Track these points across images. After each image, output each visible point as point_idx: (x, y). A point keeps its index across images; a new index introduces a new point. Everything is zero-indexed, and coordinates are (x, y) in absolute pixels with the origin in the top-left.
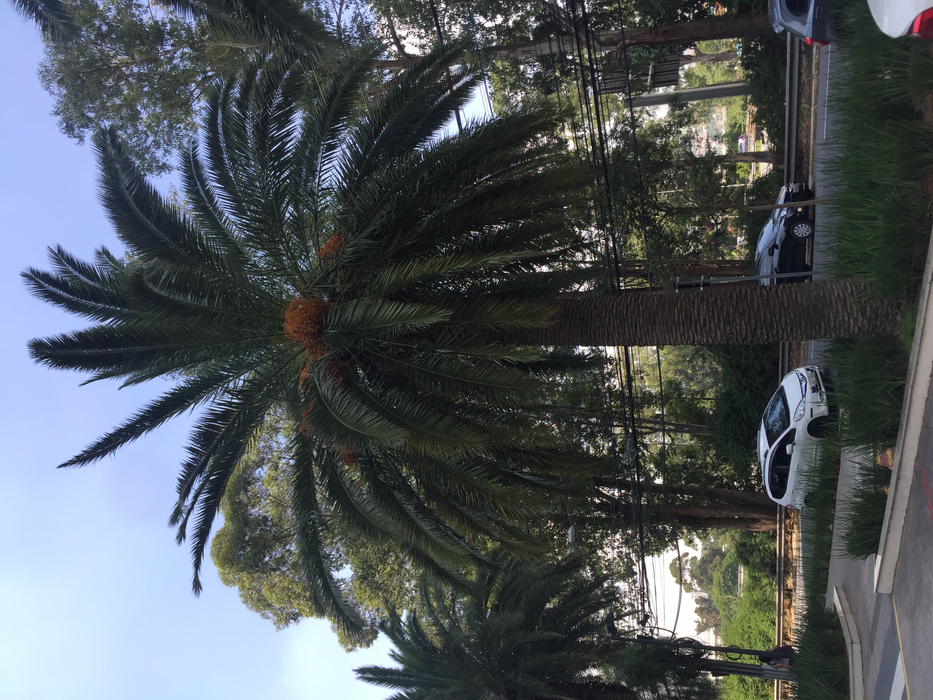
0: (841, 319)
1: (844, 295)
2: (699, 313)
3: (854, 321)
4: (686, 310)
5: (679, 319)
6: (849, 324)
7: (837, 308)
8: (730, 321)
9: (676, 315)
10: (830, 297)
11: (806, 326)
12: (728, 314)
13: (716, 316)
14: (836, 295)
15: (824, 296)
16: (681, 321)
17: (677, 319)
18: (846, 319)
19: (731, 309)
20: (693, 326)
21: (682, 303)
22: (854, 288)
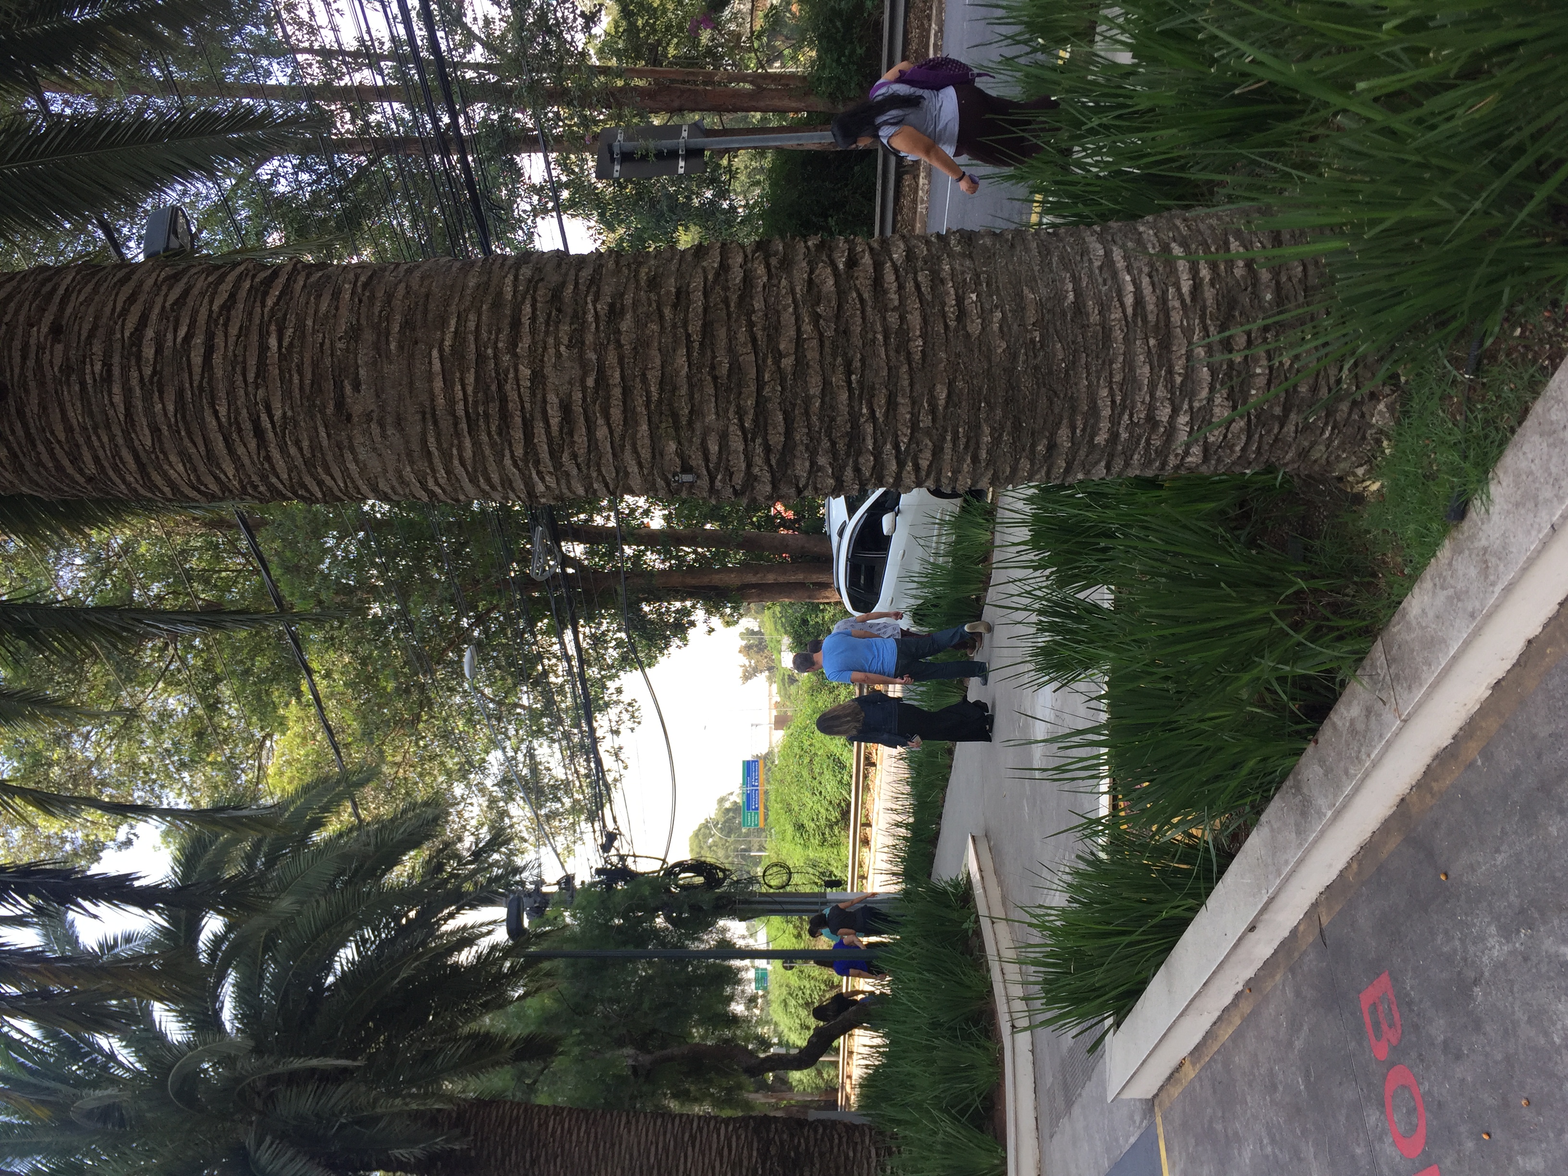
0: (1141, 415)
1: (1163, 301)
2: (538, 377)
3: (1191, 423)
4: (481, 358)
5: (451, 402)
6: (1171, 431)
7: (1129, 365)
8: (675, 416)
9: (438, 384)
10: (1104, 309)
11: (997, 441)
12: (666, 383)
13: (617, 392)
14: (1129, 300)
15: (1079, 308)
16: (460, 407)
17: (441, 401)
18: (1164, 413)
19: (681, 360)
20: (518, 435)
21: (461, 319)
22: (1205, 273)
